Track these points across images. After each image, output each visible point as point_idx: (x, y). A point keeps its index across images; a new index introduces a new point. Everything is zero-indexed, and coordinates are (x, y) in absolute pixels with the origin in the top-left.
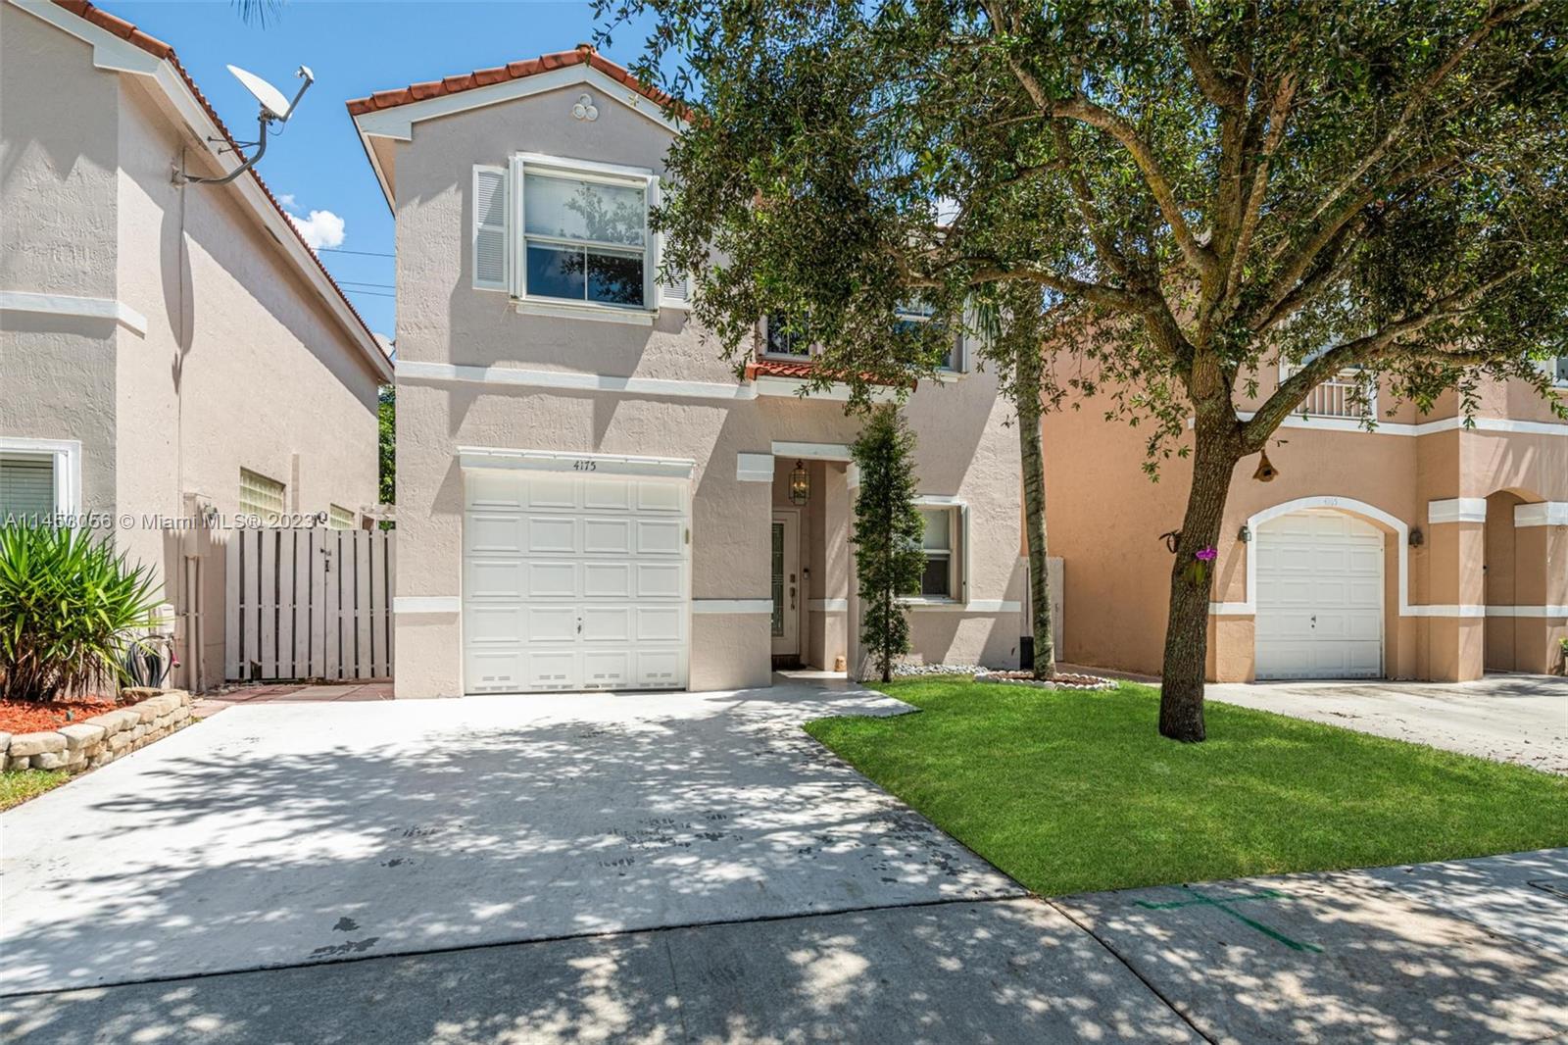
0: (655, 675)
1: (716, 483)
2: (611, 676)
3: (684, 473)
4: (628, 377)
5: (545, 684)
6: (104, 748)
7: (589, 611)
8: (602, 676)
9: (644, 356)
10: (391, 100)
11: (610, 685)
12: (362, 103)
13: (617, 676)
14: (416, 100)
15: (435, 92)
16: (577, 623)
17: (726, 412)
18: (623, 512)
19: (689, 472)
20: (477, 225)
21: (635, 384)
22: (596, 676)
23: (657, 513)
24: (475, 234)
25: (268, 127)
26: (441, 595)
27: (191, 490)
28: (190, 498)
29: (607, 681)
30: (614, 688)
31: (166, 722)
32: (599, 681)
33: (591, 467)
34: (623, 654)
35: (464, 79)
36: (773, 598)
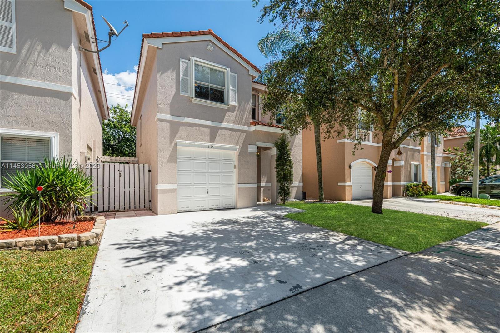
0: (227, 205)
1: (243, 153)
2: (216, 205)
3: (235, 149)
4: (222, 123)
5: (198, 209)
7: (210, 187)
8: (213, 206)
9: (226, 117)
10: (157, 36)
11: (215, 208)
12: (148, 35)
14: (164, 37)
15: (170, 35)
16: (207, 191)
17: (245, 134)
18: (219, 160)
19: (237, 149)
20: (181, 76)
21: (224, 125)
22: (212, 206)
23: (227, 160)
24: (181, 79)
25: (111, 37)
26: (171, 183)
28: (82, 153)
29: (215, 207)
30: (217, 209)
33: (212, 147)
34: (219, 199)
35: (178, 33)
36: (257, 183)
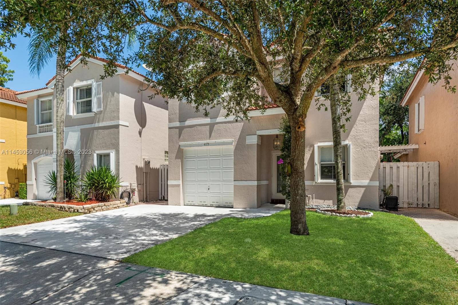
0: (227, 203)
1: (240, 146)
2: (216, 202)
3: (231, 143)
4: (217, 118)
5: (201, 204)
6: (93, 210)
7: (211, 184)
8: (214, 202)
9: (221, 112)
13: (218, 203)
16: (208, 187)
17: (243, 124)
18: (219, 156)
19: (232, 143)
21: (219, 119)
22: (213, 202)
23: (227, 156)
26: (177, 180)
27: (143, 157)
28: (144, 159)
29: (215, 204)
30: (217, 206)
31: (114, 206)
32: (213, 204)
33: (208, 144)
34: (220, 197)
36: (257, 180)
